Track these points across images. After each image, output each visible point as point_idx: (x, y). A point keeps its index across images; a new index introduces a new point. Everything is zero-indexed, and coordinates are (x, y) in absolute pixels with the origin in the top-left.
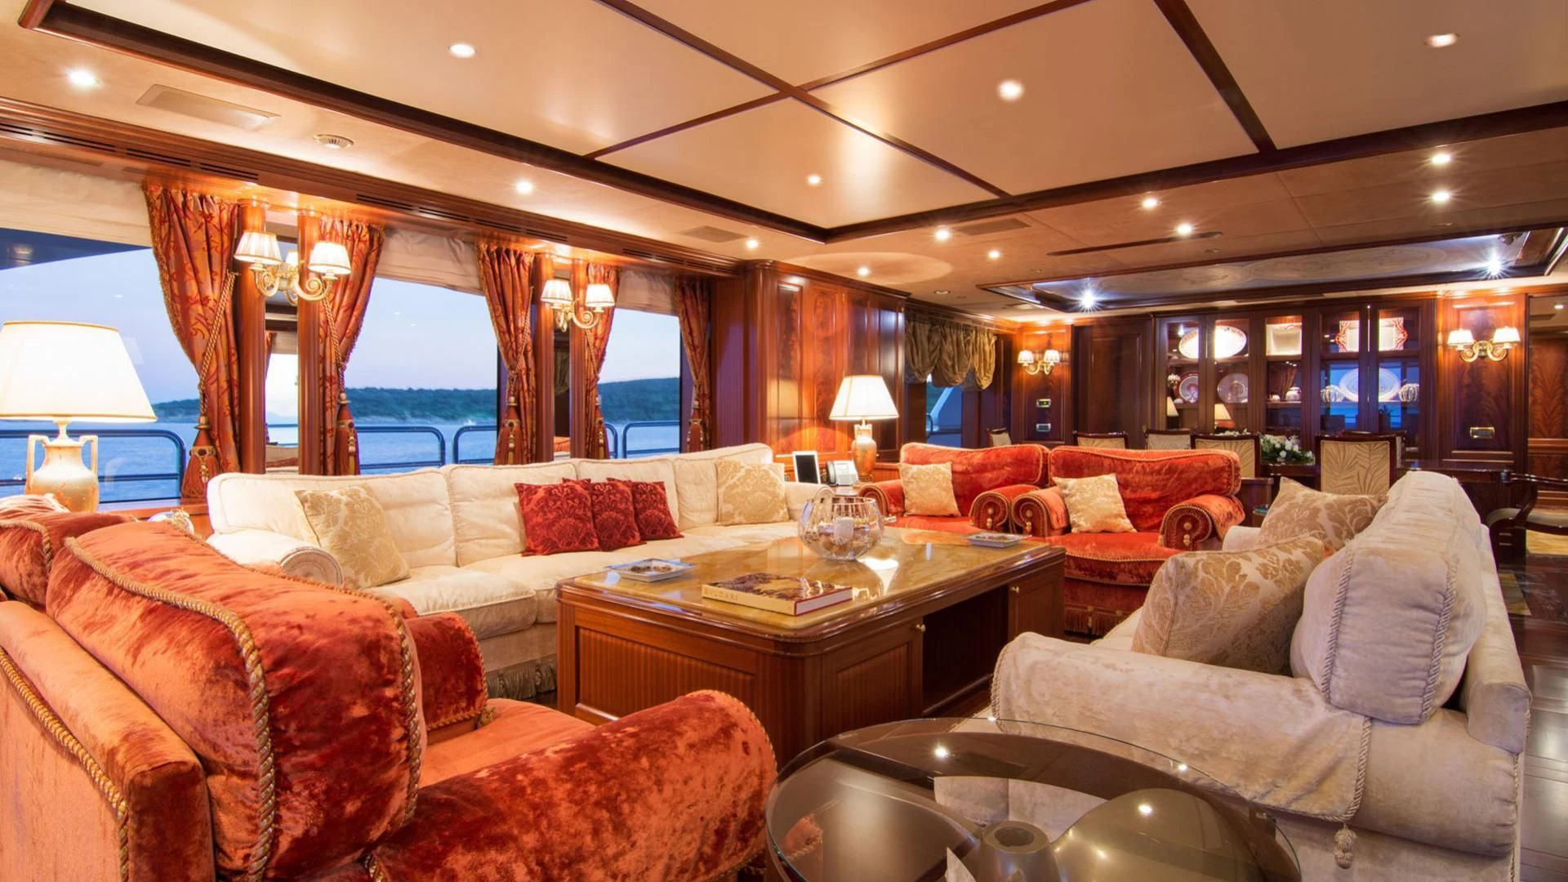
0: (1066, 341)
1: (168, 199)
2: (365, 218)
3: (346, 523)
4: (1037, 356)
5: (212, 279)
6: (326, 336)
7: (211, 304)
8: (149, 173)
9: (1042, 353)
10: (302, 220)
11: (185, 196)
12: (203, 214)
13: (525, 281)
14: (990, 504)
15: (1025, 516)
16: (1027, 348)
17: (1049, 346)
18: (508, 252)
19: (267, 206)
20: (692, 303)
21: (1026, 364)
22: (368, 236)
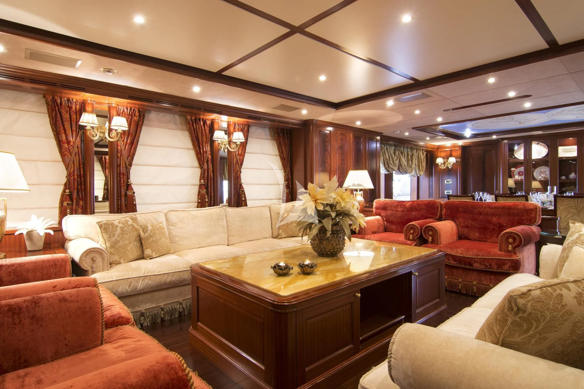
0: (459, 153)
1: (54, 101)
2: (137, 106)
3: (118, 236)
4: (445, 160)
5: (72, 134)
6: (121, 156)
7: (72, 143)
8: (46, 90)
9: (448, 158)
10: (110, 108)
11: (61, 100)
12: (68, 107)
13: (207, 131)
14: (412, 228)
15: (428, 234)
16: (440, 157)
17: (451, 156)
18: (199, 119)
19: (94, 102)
20: (283, 139)
21: (440, 164)
22: (138, 114)
